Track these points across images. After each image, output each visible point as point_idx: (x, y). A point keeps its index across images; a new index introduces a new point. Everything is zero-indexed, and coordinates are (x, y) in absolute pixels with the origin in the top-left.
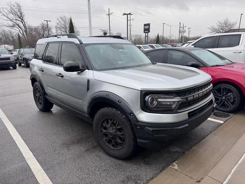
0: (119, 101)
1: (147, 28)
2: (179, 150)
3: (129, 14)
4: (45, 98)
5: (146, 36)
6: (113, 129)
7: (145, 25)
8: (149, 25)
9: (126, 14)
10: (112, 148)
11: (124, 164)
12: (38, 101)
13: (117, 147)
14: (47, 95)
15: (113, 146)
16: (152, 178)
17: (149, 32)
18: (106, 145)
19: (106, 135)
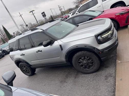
0: (85, 46)
1: (44, 15)
2: (113, 55)
3: (33, 11)
4: (31, 68)
5: (45, 19)
6: (85, 61)
7: (42, 13)
8: (44, 13)
9: (31, 12)
10: (88, 69)
11: (98, 73)
12: (26, 72)
13: (90, 68)
14: (31, 66)
15: (88, 68)
16: (116, 71)
17: (46, 16)
18: (84, 70)
19: (82, 66)
